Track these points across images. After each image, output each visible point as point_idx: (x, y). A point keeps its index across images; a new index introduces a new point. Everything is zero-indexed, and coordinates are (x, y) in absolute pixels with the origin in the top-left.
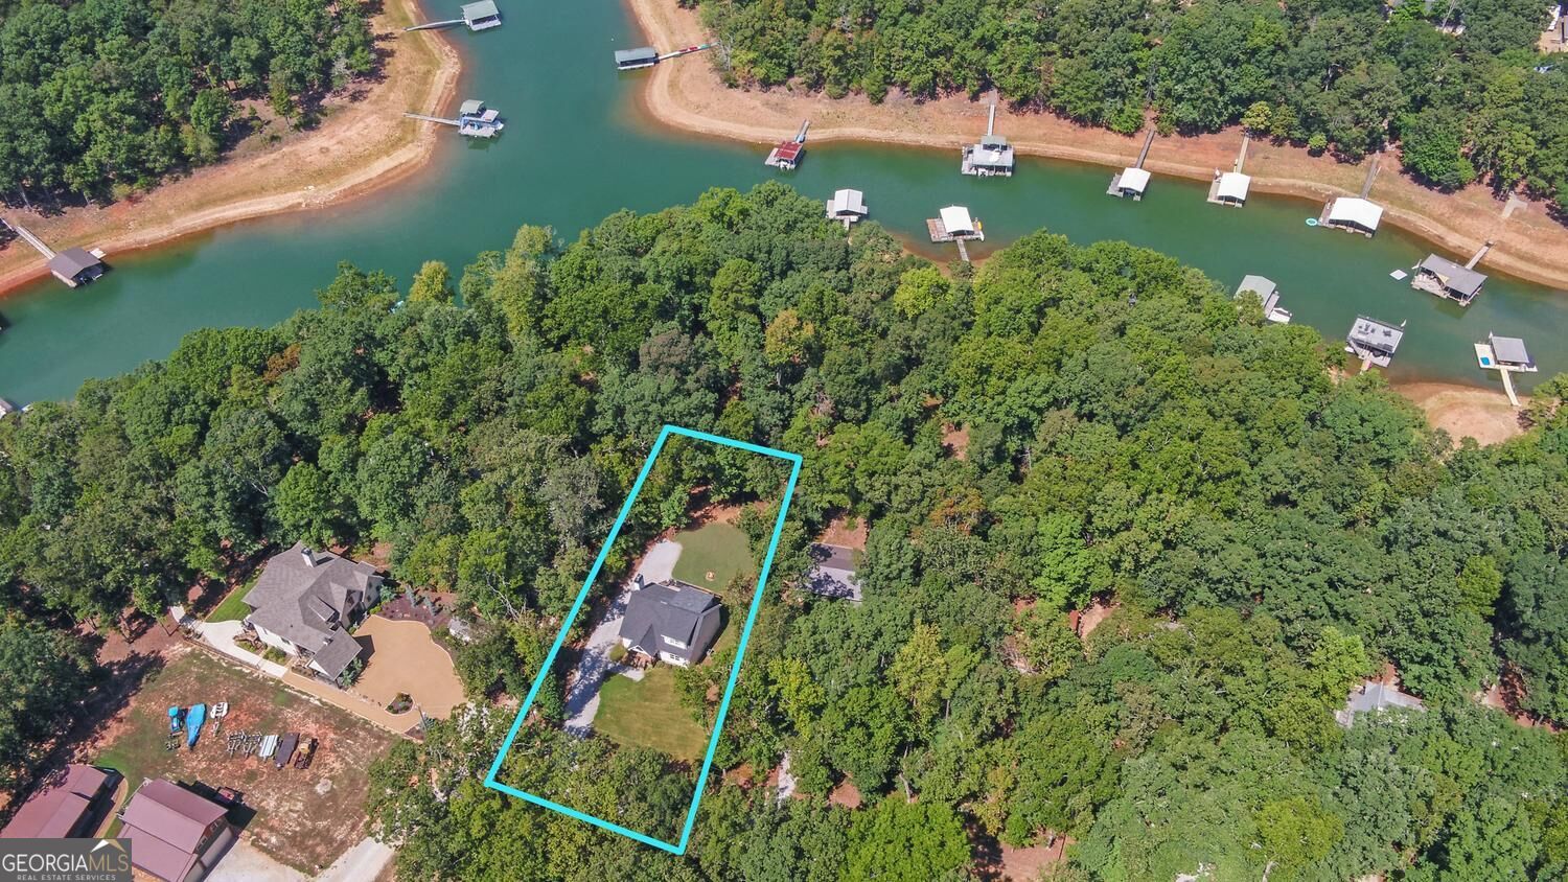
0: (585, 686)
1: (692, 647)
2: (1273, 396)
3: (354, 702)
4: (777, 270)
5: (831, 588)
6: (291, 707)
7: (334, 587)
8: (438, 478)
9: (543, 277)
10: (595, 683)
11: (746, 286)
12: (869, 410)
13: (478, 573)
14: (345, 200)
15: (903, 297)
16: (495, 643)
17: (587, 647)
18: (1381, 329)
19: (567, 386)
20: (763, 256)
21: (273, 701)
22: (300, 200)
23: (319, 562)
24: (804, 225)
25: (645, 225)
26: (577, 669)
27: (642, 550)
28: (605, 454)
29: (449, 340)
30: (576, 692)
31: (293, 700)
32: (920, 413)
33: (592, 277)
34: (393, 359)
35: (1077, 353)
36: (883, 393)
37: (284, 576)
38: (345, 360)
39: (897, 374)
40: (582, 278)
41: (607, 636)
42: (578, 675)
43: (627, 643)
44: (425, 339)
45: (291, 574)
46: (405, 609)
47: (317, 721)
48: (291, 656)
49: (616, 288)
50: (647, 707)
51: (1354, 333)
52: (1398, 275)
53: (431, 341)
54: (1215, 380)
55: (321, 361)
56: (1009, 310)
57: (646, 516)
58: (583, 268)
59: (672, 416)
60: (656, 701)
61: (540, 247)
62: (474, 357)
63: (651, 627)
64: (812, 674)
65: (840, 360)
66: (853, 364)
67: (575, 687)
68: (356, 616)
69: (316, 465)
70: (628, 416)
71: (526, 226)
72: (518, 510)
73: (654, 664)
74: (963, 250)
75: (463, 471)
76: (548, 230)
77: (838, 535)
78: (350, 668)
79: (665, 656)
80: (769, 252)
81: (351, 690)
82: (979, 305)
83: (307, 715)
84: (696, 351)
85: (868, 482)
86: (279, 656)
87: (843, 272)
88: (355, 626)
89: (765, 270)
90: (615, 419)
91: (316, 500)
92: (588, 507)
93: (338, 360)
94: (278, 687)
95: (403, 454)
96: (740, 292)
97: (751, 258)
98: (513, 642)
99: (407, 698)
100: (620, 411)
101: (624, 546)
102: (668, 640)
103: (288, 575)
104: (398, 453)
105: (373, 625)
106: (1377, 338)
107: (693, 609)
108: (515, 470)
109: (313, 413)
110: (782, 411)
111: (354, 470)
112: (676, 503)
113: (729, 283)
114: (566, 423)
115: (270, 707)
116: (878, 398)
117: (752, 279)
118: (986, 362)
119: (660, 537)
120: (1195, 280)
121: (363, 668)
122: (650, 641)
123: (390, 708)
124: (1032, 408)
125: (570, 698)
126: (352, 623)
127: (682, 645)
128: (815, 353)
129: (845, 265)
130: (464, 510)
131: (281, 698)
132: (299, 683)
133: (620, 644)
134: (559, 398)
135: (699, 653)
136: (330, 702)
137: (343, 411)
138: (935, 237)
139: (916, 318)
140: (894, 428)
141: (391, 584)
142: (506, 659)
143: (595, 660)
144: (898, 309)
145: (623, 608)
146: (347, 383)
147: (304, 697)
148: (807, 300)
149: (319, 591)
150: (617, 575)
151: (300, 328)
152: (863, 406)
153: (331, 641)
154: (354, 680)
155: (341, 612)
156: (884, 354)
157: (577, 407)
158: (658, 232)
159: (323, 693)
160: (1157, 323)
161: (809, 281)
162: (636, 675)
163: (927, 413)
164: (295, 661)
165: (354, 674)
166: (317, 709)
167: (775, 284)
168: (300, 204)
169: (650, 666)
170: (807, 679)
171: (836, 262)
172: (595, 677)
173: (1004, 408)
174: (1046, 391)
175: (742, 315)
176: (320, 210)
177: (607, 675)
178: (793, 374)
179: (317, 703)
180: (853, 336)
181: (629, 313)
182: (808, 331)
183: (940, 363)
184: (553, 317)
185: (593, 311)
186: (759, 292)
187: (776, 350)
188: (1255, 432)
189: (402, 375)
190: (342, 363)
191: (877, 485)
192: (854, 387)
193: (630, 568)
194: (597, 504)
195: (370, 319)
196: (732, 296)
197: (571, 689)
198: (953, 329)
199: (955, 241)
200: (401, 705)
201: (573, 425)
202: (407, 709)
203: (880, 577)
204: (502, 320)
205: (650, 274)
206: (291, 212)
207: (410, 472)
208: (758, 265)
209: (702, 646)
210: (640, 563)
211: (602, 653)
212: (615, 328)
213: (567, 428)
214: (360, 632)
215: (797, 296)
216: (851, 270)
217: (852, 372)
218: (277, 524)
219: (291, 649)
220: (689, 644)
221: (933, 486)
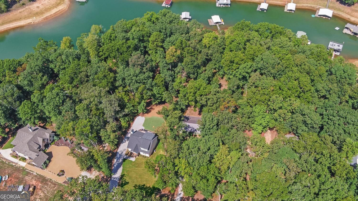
0: (118, 164)
1: (149, 151)
3: (46, 173)
4: (168, 35)
5: (190, 129)
6: (27, 175)
7: (39, 138)
8: (69, 103)
9: (99, 40)
10: (121, 163)
11: (159, 40)
12: (197, 75)
13: (82, 133)
14: (44, 21)
15: (205, 41)
16: (87, 156)
17: (118, 151)
18: (337, 44)
19: (107, 72)
20: (164, 31)
21: (22, 174)
22: (31, 21)
23: (34, 130)
24: (175, 21)
25: (129, 23)
26: (115, 158)
27: (133, 120)
28: (120, 93)
29: (71, 60)
30: (115, 166)
31: (28, 174)
32: (212, 75)
33: (114, 39)
34: (56, 66)
35: (259, 55)
36: (201, 70)
37: (23, 135)
38: (39, 67)
39: (205, 64)
40: (111, 40)
41: (124, 148)
42: (115, 160)
43: (130, 150)
44: (64, 60)
45: (25, 134)
46: (62, 142)
47: (35, 180)
48: (28, 159)
49: (121, 42)
50: (137, 169)
51: (330, 46)
52: (337, 28)
53: (65, 61)
54: (300, 62)
55: (32, 68)
56: (238, 43)
57: (134, 110)
58: (111, 37)
59: (140, 80)
60: (139, 168)
61: (98, 31)
62: (79, 65)
63: (137, 145)
64: (189, 163)
65: (189, 61)
66: (193, 62)
67: (115, 164)
68: (47, 146)
69: (30, 101)
70: (126, 81)
71: (94, 25)
72: (94, 112)
73: (138, 156)
74: (218, 27)
75: (77, 100)
76: (100, 26)
77: (190, 112)
78: (45, 163)
79: (142, 153)
80: (166, 30)
81: (46, 170)
82: (227, 43)
83: (32, 178)
84: (146, 60)
85: (200, 98)
86: (24, 159)
87: (187, 34)
88: (47, 149)
89: (165, 35)
90: (122, 81)
91: (32, 111)
92: (115, 110)
93: (37, 68)
94: (24, 169)
95: (57, 96)
96: (158, 42)
97: (160, 32)
98: (93, 156)
99: (63, 171)
100: (124, 79)
101: (127, 120)
102: (142, 149)
103: (24, 135)
104: (55, 96)
105: (52, 148)
106: (336, 47)
107: (149, 139)
108: (92, 100)
109: (31, 84)
110: (172, 76)
111: (42, 101)
112: (142, 106)
113: (154, 39)
114: (107, 84)
115: (21, 176)
116: (200, 71)
117: (161, 38)
118: (232, 60)
119: (138, 115)
120: (289, 33)
121: (49, 162)
122: (136, 149)
123: (58, 175)
124: (247, 73)
125: (113, 168)
126: (46, 148)
127: (147, 150)
128: (181, 59)
129: (188, 32)
130: (77, 113)
131: (24, 173)
132: (30, 168)
133: (128, 150)
134: (105, 76)
135: (152, 151)
136: (39, 174)
137: (40, 83)
138: (210, 24)
139: (209, 47)
140: (205, 80)
141: (58, 135)
142: (91, 160)
143: (121, 155)
144: (204, 45)
145: (128, 138)
146: (41, 74)
147: (32, 172)
148: (178, 43)
149: (34, 140)
150: (126, 128)
151: (28, 59)
152: (196, 74)
153: (38, 155)
154: (47, 166)
155: (41, 145)
156: (201, 58)
157: (111, 79)
158: (133, 25)
159: (37, 171)
160: (280, 46)
161: (177, 38)
162: (133, 159)
163: (214, 74)
164: (29, 161)
165: (46, 165)
166: (36, 176)
167: (168, 39)
168: (31, 22)
169: (137, 156)
170: (187, 165)
171: (185, 31)
172: (121, 161)
173: (239, 73)
174: (250, 67)
175: (158, 48)
176: (37, 24)
177: (124, 160)
178: (175, 65)
179: (35, 174)
180: (192, 53)
181: (125, 50)
182: (179, 52)
183: (217, 60)
184: (102, 52)
185: (114, 49)
186: (163, 41)
187: (169, 59)
188: (313, 77)
189: (59, 71)
190: (38, 68)
191: (203, 99)
192: (193, 69)
193: (130, 126)
194: (118, 109)
195: (47, 55)
196: (155, 43)
197: (113, 165)
198: (220, 50)
199: (216, 25)
200: (61, 173)
201: (110, 84)
202: (63, 175)
203: (207, 129)
204: (88, 53)
205: (131, 37)
206: (29, 25)
207: (59, 102)
208: (162, 33)
209: (152, 149)
210: (133, 124)
211: (123, 153)
212: (121, 54)
213: (108, 86)
214: (48, 151)
215: (174, 42)
216: (190, 34)
217: (192, 64)
218: (21, 119)
219: (27, 157)
220: (149, 149)
221: (220, 98)
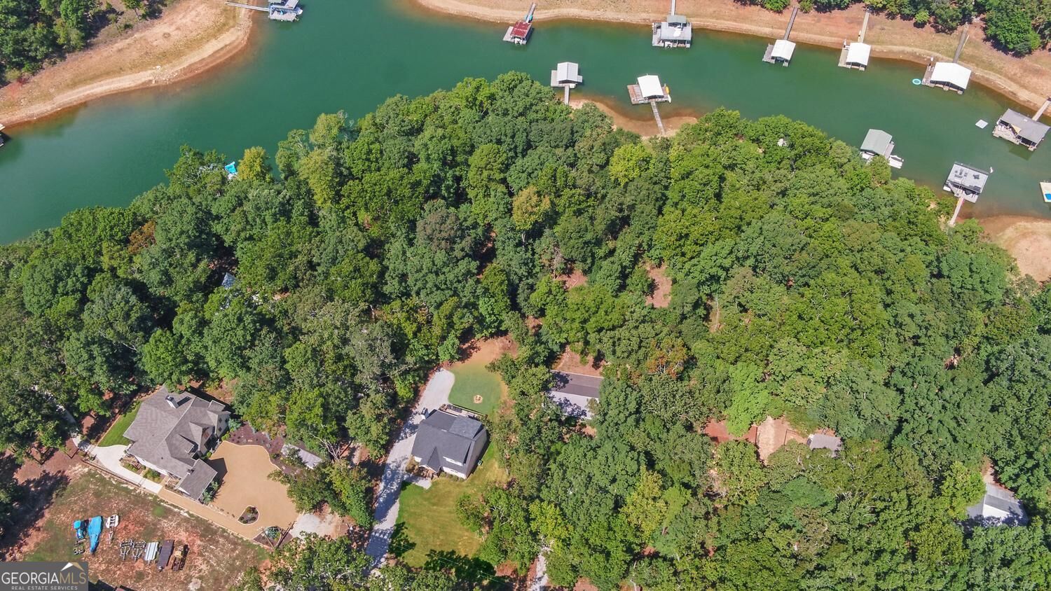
0: (388, 495)
1: (467, 465)
2: (902, 251)
3: (212, 513)
4: (519, 150)
5: (569, 409)
6: (165, 517)
7: (193, 426)
8: (267, 338)
9: (339, 159)
10: (395, 492)
11: (497, 166)
12: (593, 263)
13: (302, 423)
14: (184, 77)
15: (617, 168)
16: (317, 483)
17: (388, 462)
18: (972, 173)
19: (362, 259)
20: (509, 140)
21: (153, 514)
22: (151, 78)
23: (180, 403)
24: (538, 108)
25: (413, 111)
26: (381, 481)
27: (425, 379)
28: (394, 314)
29: (269, 219)
30: (381, 500)
31: (167, 513)
32: (630, 261)
33: (377, 159)
34: (227, 230)
35: (754, 221)
36: (604, 248)
37: (154, 416)
38: (189, 237)
39: (614, 229)
40: (368, 160)
41: (402, 453)
42: (382, 485)
43: (418, 459)
44: (250, 219)
45: (159, 414)
46: (248, 436)
47: (187, 530)
48: (164, 476)
49: (394, 174)
50: (435, 511)
51: (951, 177)
52: (982, 124)
53: (254, 220)
54: (859, 242)
55: (171, 240)
56: (701, 184)
57: (428, 355)
58: (370, 152)
59: (445, 284)
60: (441, 506)
61: (335, 131)
62: (288, 234)
63: (435, 449)
64: (564, 515)
65: (571, 229)
66: (581, 232)
67: (380, 496)
68: (211, 443)
69: (172, 332)
70: (410, 281)
71: (323, 115)
72: (329, 366)
73: (438, 475)
74: (655, 110)
75: (286, 329)
76: (341, 115)
77: (572, 358)
78: (209, 489)
79: (446, 469)
80: (513, 137)
81: (211, 505)
82: (675, 173)
83: (179, 524)
84: (461, 224)
85: (598, 337)
86: (156, 476)
87: (570, 149)
88: (211, 451)
89: (510, 150)
90: (400, 283)
91: (174, 359)
92: (383, 362)
93: (184, 239)
94: (156, 502)
95: (238, 325)
96: (492, 170)
97: (499, 142)
98: (331, 483)
99: (253, 510)
100: (403, 277)
101: (411, 381)
102: (448, 460)
103: (157, 416)
104: (234, 326)
105: (224, 450)
106: (969, 181)
107: (466, 435)
108: (326, 336)
109: (168, 280)
110: (526, 264)
111: (201, 334)
112: (450, 347)
113: (482, 164)
114: (363, 292)
115: (150, 518)
116: (601, 252)
117: (500, 160)
118: (685, 231)
119: (439, 367)
120: (839, 151)
121: (219, 487)
122: (434, 459)
123: (241, 519)
124: (721, 267)
125: (376, 505)
126: (209, 449)
127: (460, 464)
128: (552, 218)
129: (572, 144)
130: (287, 366)
131: (158, 511)
132: (171, 498)
133: (412, 459)
134: (357, 270)
135: (472, 465)
136: (195, 514)
137: (190, 279)
138: (634, 100)
139: (626, 184)
140: (613, 278)
141: (236, 417)
142: (326, 493)
143: (394, 473)
144: (613, 178)
145: (414, 428)
146: (191, 257)
147: (176, 510)
148: (543, 177)
149: (181, 431)
150: (408, 402)
151: (154, 205)
152: (589, 261)
153: (193, 471)
154: (213, 497)
155: (199, 444)
156: (604, 217)
157: (371, 276)
158: (426, 116)
159: (189, 506)
160: (812, 191)
161: (545, 158)
162: (425, 484)
163: (636, 258)
164: (167, 480)
165: (212, 492)
166: (186, 520)
167: (519, 162)
168: (151, 81)
169: (435, 476)
170: (560, 521)
171: (564, 143)
172: (395, 487)
173: (699, 268)
174: (731, 252)
175: (493, 185)
176: (166, 86)
177: (404, 485)
178: (535, 232)
179: (186, 514)
180: (580, 204)
181: (407, 192)
182: (546, 204)
183: (647, 223)
184: (348, 196)
185: (380, 192)
186: (506, 167)
187: (521, 220)
188: (890, 282)
189: (235, 242)
190: (187, 240)
191: (605, 340)
192: (583, 248)
193: (417, 393)
194: (390, 359)
195: (206, 199)
196: (485, 173)
197: (377, 498)
198: (655, 192)
199: (649, 103)
200: (250, 516)
201: (368, 292)
202: (254, 519)
203: (612, 424)
204: (310, 192)
205: (422, 156)
206: (144, 89)
207: (244, 339)
208: (504, 147)
209: (474, 459)
210: (425, 389)
211: (399, 466)
212: (396, 202)
213: (365, 296)
214: (214, 456)
215: (536, 172)
216: (576, 148)
217: (580, 237)
218: (145, 372)
219: (163, 472)
220: (465, 462)
221: (648, 338)
